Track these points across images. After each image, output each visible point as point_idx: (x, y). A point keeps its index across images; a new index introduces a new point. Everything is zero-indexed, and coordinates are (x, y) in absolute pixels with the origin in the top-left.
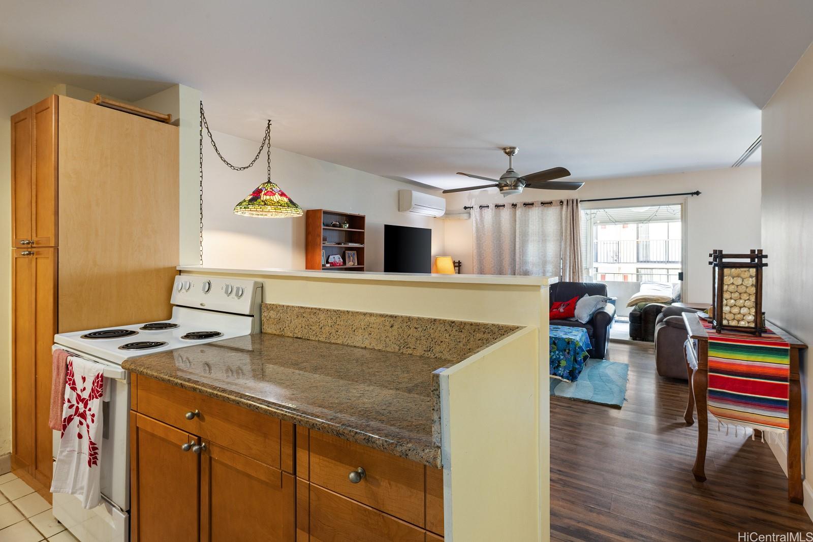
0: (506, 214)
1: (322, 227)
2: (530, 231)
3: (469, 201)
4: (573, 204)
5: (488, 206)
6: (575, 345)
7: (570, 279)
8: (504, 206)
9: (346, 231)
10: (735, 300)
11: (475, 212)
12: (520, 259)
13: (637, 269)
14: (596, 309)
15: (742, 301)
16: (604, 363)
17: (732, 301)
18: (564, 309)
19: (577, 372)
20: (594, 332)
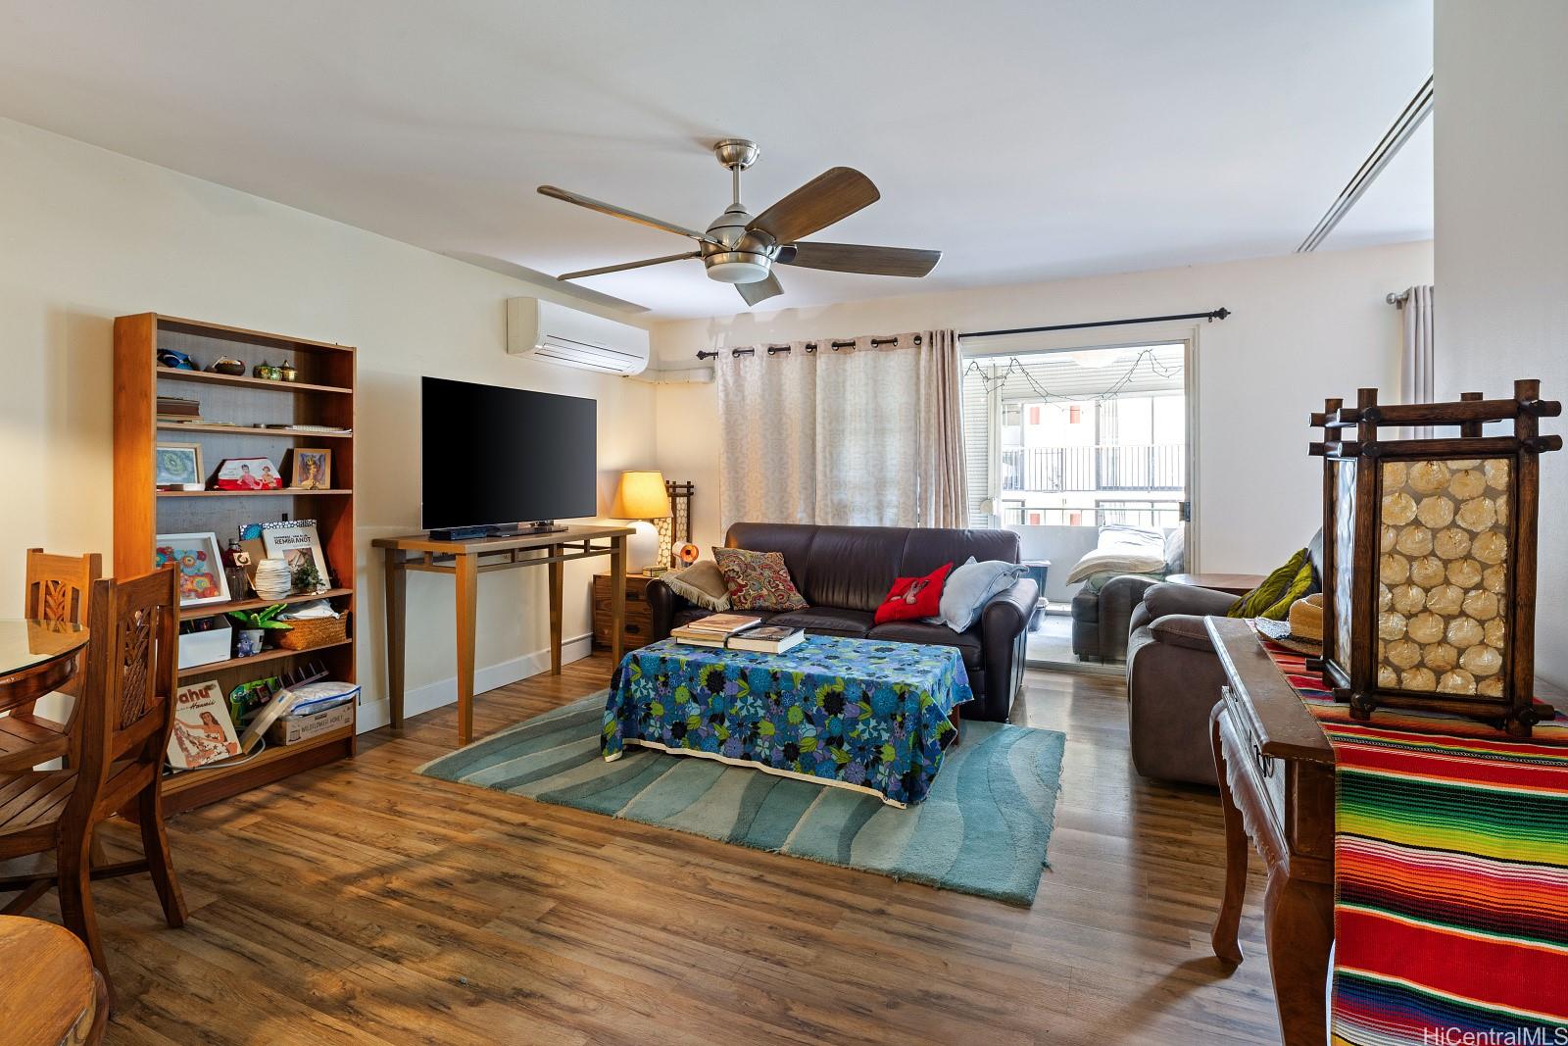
0: (792, 367)
1: (155, 367)
2: (849, 409)
3: (711, 338)
4: (943, 343)
5: (753, 351)
6: (920, 703)
7: (937, 521)
8: (788, 349)
9: (296, 391)
10: (1427, 591)
11: (724, 364)
12: (825, 475)
13: (1097, 503)
14: (991, 595)
15: (1453, 593)
16: (1009, 733)
17: (1415, 593)
18: (915, 596)
19: (924, 776)
20: (985, 652)
